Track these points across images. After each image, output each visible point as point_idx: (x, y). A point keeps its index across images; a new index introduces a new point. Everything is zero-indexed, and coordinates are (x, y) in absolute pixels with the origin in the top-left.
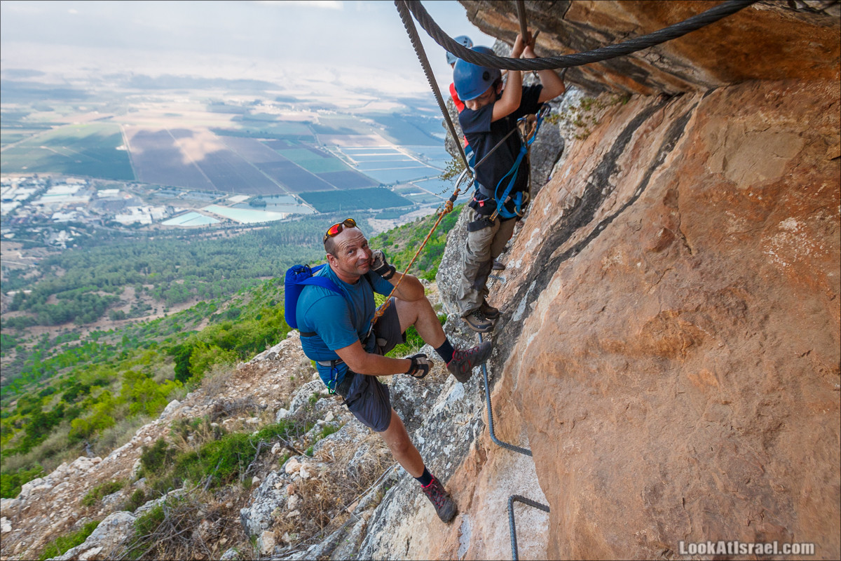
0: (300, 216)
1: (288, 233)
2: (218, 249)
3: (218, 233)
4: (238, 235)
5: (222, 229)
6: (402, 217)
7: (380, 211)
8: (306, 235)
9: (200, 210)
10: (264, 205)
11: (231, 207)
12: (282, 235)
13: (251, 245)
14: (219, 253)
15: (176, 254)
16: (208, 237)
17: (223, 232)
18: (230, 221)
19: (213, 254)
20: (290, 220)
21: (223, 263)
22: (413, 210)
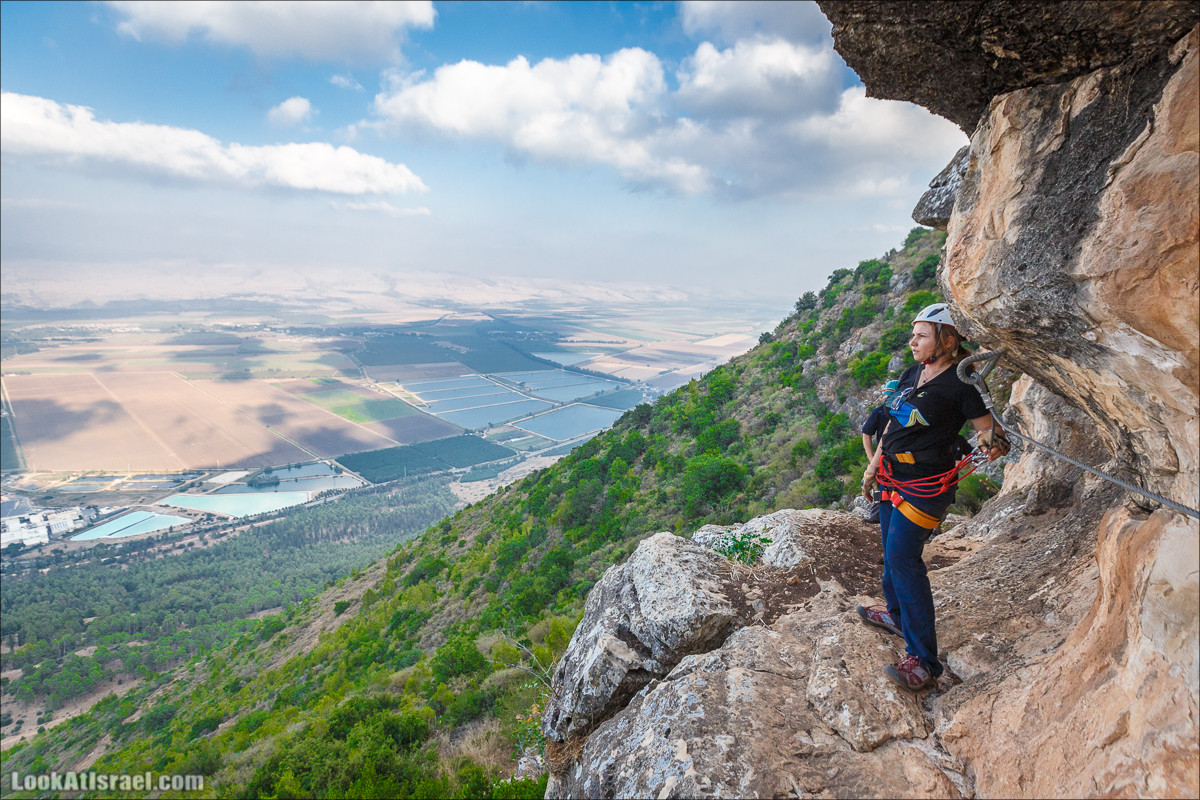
0: (338, 492)
1: (316, 523)
2: (182, 570)
3: (186, 541)
4: (224, 539)
5: (193, 533)
6: (500, 474)
7: (468, 469)
8: (348, 522)
9: (151, 506)
10: (274, 484)
11: (215, 492)
12: (306, 528)
13: (247, 555)
14: (181, 578)
15: (93, 593)
16: (166, 551)
17: (196, 539)
18: (210, 516)
19: (169, 583)
20: (321, 501)
21: (185, 598)
22: (516, 462)
